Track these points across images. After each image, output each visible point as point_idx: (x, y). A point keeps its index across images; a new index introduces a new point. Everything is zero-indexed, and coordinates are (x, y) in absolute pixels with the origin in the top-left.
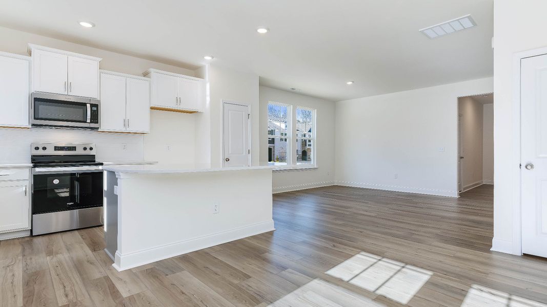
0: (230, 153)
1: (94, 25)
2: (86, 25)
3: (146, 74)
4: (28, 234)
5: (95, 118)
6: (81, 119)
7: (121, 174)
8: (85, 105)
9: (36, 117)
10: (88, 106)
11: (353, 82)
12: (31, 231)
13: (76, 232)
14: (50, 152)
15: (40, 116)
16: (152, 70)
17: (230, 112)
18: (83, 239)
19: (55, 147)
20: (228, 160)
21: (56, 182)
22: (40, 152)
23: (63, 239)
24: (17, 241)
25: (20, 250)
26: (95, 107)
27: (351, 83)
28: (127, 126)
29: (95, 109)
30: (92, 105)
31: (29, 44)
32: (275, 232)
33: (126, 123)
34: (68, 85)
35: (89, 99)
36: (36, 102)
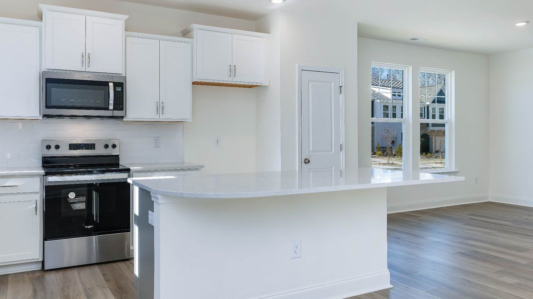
0: (311, 150)
3: (186, 33)
4: (39, 267)
5: (120, 103)
6: (102, 105)
7: (159, 196)
8: (106, 84)
9: (48, 105)
10: (111, 85)
11: (528, 22)
12: (43, 262)
13: (96, 268)
14: (65, 152)
15: (53, 104)
16: (195, 26)
17: (310, 84)
18: (106, 281)
19: (70, 145)
20: (307, 161)
21: (72, 195)
22: (53, 152)
23: (80, 277)
24: (26, 277)
25: (30, 292)
26: (120, 86)
27: (524, 24)
28: (161, 112)
29: (119, 89)
30: (116, 85)
31: (40, 4)
32: (392, 291)
33: (160, 108)
34: (86, 58)
35: (112, 75)
36: (48, 84)
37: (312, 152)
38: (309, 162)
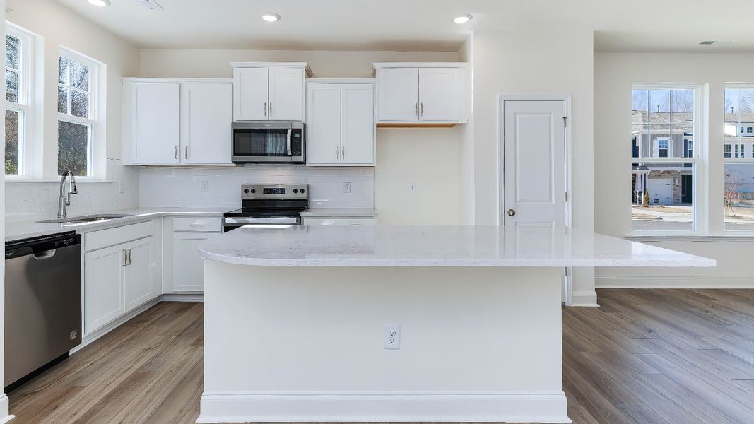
0: (518, 199)
1: (279, 18)
2: (270, 19)
5: (297, 148)
6: (280, 152)
8: (285, 131)
9: (236, 153)
10: (289, 131)
14: (261, 195)
15: (240, 151)
16: (377, 66)
19: (264, 189)
20: (512, 213)
26: (297, 132)
28: (342, 158)
29: (297, 135)
30: (295, 131)
31: (231, 62)
33: (341, 153)
34: (269, 108)
35: (291, 122)
36: (236, 134)
37: (520, 201)
38: (514, 214)
